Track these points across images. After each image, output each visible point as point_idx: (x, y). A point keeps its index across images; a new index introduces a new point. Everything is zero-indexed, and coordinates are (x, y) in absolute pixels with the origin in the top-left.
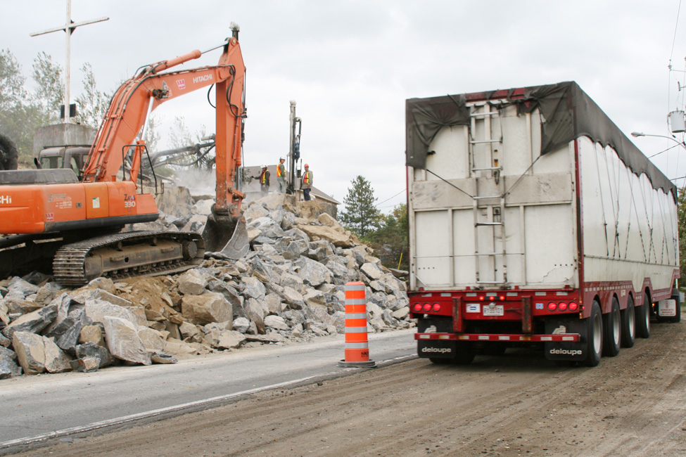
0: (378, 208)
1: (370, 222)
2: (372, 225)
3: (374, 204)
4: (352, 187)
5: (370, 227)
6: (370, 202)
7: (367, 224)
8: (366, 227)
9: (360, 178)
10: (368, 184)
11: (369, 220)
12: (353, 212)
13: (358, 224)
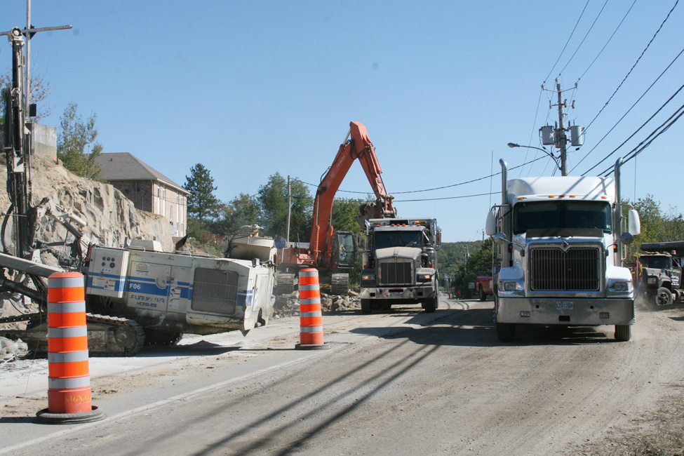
0: (217, 198)
1: (209, 212)
2: (211, 215)
3: (213, 193)
4: (190, 175)
5: (209, 218)
6: (209, 191)
7: (204, 215)
8: (204, 217)
9: (199, 166)
10: (207, 172)
11: (207, 210)
12: (191, 201)
13: (196, 214)
